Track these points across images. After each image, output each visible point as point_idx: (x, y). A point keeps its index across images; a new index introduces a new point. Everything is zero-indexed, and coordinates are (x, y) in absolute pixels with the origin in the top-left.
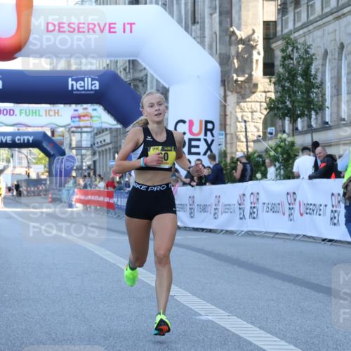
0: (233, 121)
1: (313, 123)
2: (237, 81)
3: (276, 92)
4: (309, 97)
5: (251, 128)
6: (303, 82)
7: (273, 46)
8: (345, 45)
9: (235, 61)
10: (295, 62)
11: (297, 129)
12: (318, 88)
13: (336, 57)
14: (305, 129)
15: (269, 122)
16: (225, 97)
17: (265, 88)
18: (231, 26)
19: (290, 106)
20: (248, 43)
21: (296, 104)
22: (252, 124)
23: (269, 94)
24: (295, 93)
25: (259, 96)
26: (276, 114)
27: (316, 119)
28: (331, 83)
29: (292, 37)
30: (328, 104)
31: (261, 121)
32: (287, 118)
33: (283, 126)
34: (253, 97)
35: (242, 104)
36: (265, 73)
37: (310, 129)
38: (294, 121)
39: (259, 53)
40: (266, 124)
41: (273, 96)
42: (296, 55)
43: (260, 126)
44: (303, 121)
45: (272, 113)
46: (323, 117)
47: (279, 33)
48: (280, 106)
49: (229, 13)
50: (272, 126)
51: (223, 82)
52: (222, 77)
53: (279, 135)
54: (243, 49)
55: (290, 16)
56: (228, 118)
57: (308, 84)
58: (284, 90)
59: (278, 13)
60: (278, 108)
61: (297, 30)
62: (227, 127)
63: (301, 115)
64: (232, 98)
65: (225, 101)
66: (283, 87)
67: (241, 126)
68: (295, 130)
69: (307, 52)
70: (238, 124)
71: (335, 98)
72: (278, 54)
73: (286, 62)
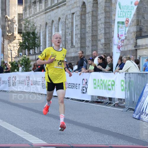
0: (7, 50)
1: (36, 51)
2: (8, 35)
3: (22, 40)
4: (34, 42)
5: (13, 53)
6: (32, 36)
7: (21, 23)
8: (48, 23)
9: (7, 28)
10: (29, 29)
11: (30, 53)
12: (38, 38)
13: (45, 27)
14: (33, 53)
15: (20, 51)
16: (4, 41)
17: (19, 38)
18: (6, 15)
19: (27, 45)
20: (12, 21)
21: (30, 44)
22: (14, 51)
23: (20, 40)
24: (29, 40)
25: (16, 41)
26: (22, 48)
27: (37, 50)
28: (43, 37)
29: (28, 20)
30: (41, 44)
31: (17, 50)
32: (27, 49)
33: (25, 52)
34: (14, 41)
35: (10, 44)
36: (19, 33)
37: (35, 54)
38: (29, 50)
39: (16, 25)
40: (19, 51)
41: (21, 41)
42: (30, 26)
43: (17, 52)
44: (32, 51)
45: (21, 47)
46: (40, 49)
47: (24, 18)
48: (24, 45)
49: (5, 10)
50: (21, 52)
51: (3, 36)
52: (2, 34)
53: (24, 56)
54: (10, 23)
55: (28, 12)
56: (5, 49)
57: (34, 37)
58: (25, 39)
59: (23, 11)
60: (23, 46)
61: (30, 17)
62: (5, 52)
63: (32, 48)
64: (6, 42)
65: (4, 43)
66: (25, 38)
67: (9, 52)
68: (29, 54)
69: (34, 25)
70: (8, 51)
71: (44, 43)
72: (23, 26)
73: (26, 29)
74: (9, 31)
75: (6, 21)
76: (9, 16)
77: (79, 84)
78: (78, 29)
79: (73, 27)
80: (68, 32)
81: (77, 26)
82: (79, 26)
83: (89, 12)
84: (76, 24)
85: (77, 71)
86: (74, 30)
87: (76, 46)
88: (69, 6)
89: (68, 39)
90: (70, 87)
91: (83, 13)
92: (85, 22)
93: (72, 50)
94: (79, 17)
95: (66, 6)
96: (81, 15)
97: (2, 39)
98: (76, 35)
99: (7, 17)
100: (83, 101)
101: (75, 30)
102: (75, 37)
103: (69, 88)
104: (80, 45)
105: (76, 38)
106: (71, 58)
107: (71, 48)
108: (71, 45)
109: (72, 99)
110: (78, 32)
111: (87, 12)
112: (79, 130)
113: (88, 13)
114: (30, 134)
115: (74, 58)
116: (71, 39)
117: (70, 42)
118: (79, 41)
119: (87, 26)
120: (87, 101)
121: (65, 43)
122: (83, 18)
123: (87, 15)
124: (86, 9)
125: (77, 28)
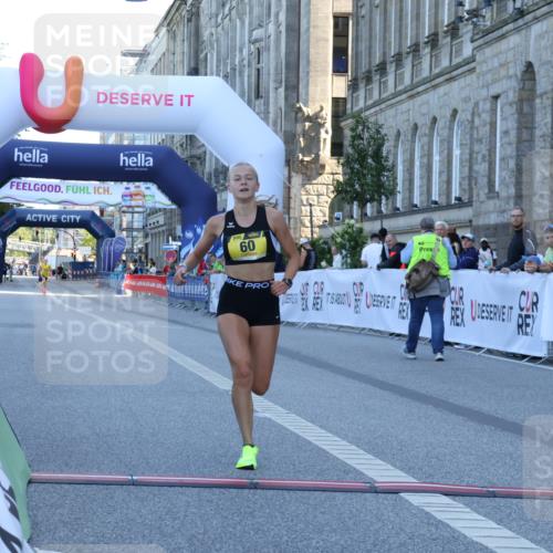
0: (298, 203)
1: (383, 209)
2: (302, 161)
3: (344, 174)
4: (379, 180)
5: (317, 212)
6: (374, 164)
7: (343, 124)
8: (419, 125)
9: (301, 139)
10: (365, 143)
11: (366, 214)
12: (389, 170)
13: (410, 138)
14: (375, 214)
15: (336, 205)
16: (290, 178)
17: (333, 170)
18: (298, 101)
19: (359, 190)
20: (315, 121)
21: (366, 188)
22: (318, 208)
23: (336, 177)
24: (364, 175)
25: (326, 178)
26: (343, 199)
27: (387, 204)
28: (404, 166)
29: (362, 115)
30: (399, 188)
31: (327, 206)
32: (355, 203)
33: (351, 211)
34: (320, 179)
35: (307, 186)
36: (333, 154)
37: (380, 216)
38: (362, 206)
39: (327, 132)
40: (332, 208)
41: (341, 178)
42: (366, 135)
43: (327, 211)
44: (372, 207)
45: (340, 197)
46: (394, 202)
47: (349, 111)
48: (348, 189)
49: (296, 88)
50: (339, 210)
51: (288, 162)
52: (286, 156)
53: (347, 221)
54: (309, 127)
55: (361, 93)
56: (292, 201)
57: (379, 166)
58: (352, 172)
59: (348, 90)
60: (346, 192)
61: (368, 108)
62: (291, 211)
63: (371, 200)
64: (297, 179)
65: (290, 182)
66: (352, 169)
67: (306, 209)
68: (364, 216)
69: (378, 132)
70: (303, 208)
71: (407, 183)
72: (348, 133)
73: (356, 142)
74: (306, 151)
75: (296, 120)
76: (306, 105)
77: (511, 308)
78: (510, 144)
79: (495, 135)
80: (477, 153)
81: (506, 133)
82: (513, 134)
83: (546, 93)
84: (504, 128)
85: (507, 269)
86: (498, 145)
87: (503, 194)
88: (484, 74)
89: (477, 172)
90: (485, 314)
91: (525, 95)
92: (533, 121)
93: (491, 205)
94: (515, 106)
95: (474, 76)
96: (521, 101)
97: (286, 173)
98: (502, 159)
99: (300, 109)
100: (524, 357)
101: (502, 145)
102: (500, 167)
103: (483, 318)
104: (516, 189)
105: (501, 169)
106: (488, 229)
107: (489, 198)
108: (486, 191)
109: (490, 351)
110: (511, 151)
111: (538, 92)
112: (511, 444)
113: (541, 96)
114: (368, 451)
115: (496, 229)
116: (487, 173)
117: (483, 181)
118: (513, 180)
119: (538, 133)
120: (535, 359)
121: (470, 184)
122: (526, 109)
123: (538, 101)
124: (535, 84)
125: (506, 140)
